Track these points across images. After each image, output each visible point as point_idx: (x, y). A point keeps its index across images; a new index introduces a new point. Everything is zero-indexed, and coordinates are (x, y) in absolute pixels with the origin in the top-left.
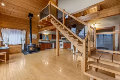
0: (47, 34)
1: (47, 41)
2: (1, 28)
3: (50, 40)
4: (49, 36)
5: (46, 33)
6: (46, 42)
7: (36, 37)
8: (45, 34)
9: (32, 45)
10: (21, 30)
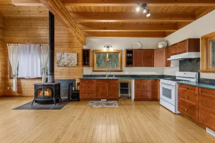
4: (120, 55)
5: (108, 47)
7: (76, 60)
8: (105, 50)
10: (41, 46)
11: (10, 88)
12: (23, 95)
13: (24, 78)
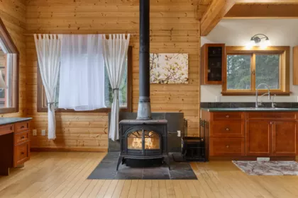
0: (265, 45)
1: (267, 99)
2: (35, 35)
3: (287, 94)
4: (283, 58)
5: (257, 39)
6: (252, 105)
7: (185, 70)
9: (151, 116)
10: (107, 38)
11: (39, 133)
12: (67, 147)
13: (71, 111)
